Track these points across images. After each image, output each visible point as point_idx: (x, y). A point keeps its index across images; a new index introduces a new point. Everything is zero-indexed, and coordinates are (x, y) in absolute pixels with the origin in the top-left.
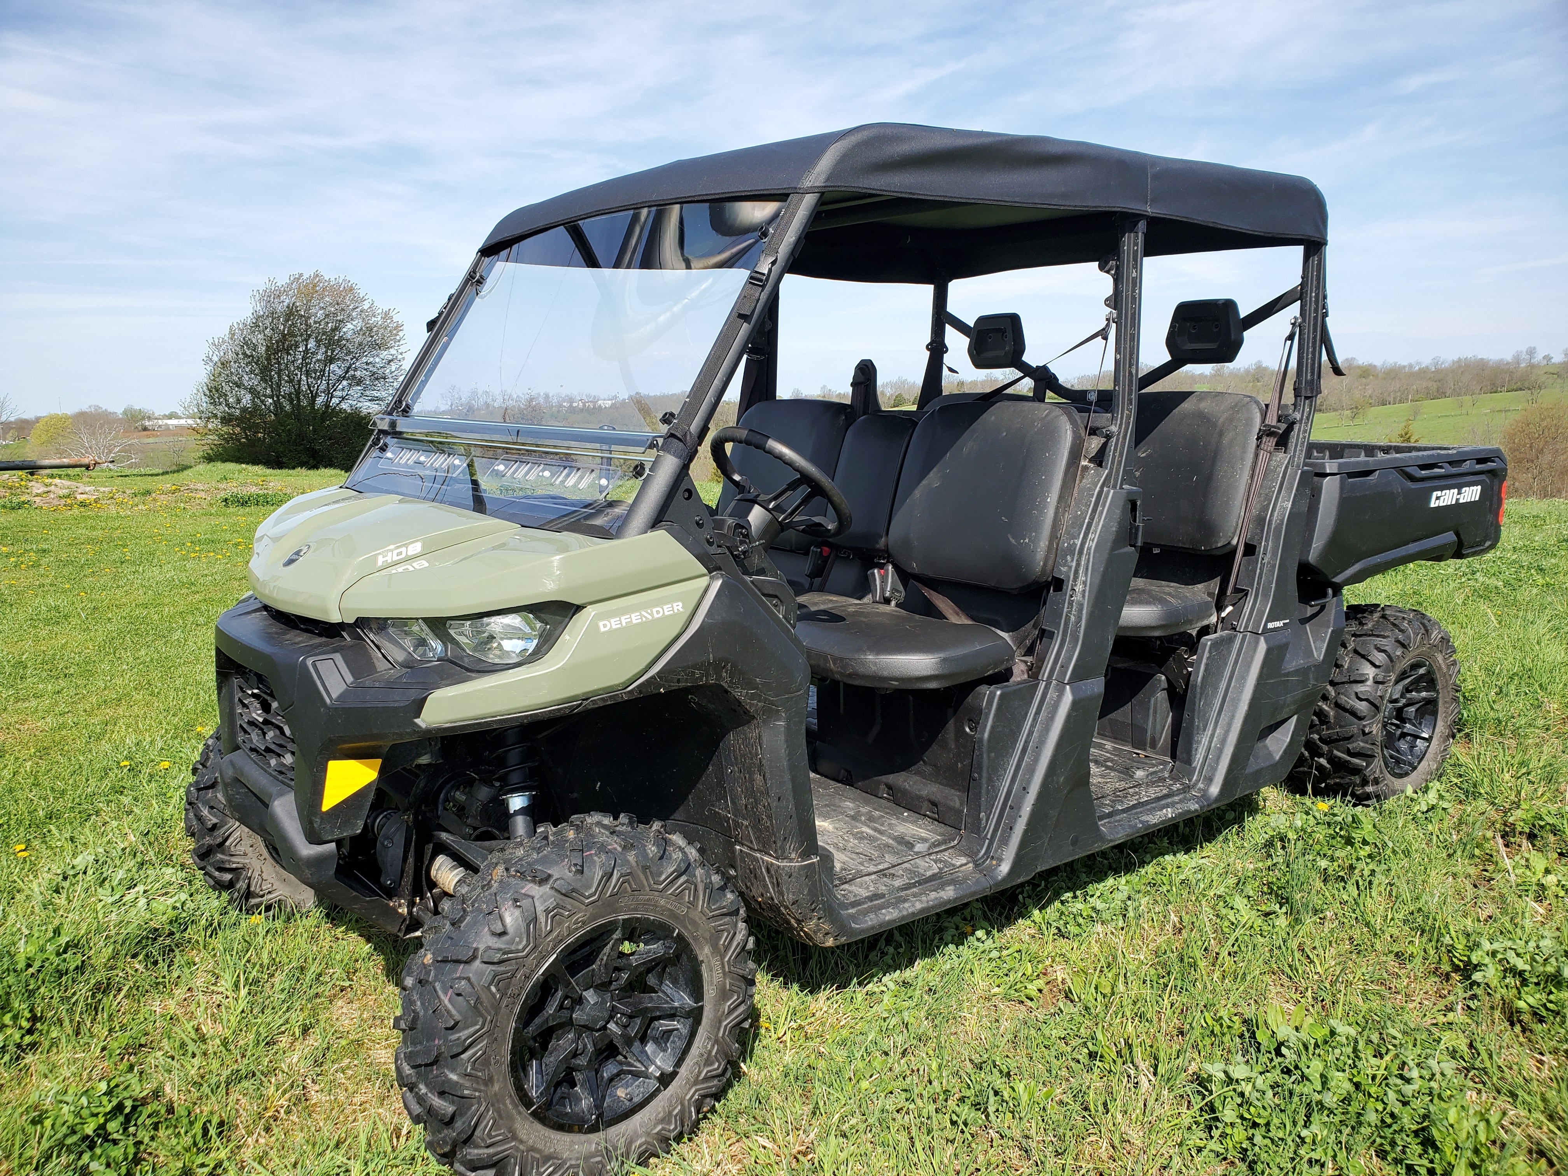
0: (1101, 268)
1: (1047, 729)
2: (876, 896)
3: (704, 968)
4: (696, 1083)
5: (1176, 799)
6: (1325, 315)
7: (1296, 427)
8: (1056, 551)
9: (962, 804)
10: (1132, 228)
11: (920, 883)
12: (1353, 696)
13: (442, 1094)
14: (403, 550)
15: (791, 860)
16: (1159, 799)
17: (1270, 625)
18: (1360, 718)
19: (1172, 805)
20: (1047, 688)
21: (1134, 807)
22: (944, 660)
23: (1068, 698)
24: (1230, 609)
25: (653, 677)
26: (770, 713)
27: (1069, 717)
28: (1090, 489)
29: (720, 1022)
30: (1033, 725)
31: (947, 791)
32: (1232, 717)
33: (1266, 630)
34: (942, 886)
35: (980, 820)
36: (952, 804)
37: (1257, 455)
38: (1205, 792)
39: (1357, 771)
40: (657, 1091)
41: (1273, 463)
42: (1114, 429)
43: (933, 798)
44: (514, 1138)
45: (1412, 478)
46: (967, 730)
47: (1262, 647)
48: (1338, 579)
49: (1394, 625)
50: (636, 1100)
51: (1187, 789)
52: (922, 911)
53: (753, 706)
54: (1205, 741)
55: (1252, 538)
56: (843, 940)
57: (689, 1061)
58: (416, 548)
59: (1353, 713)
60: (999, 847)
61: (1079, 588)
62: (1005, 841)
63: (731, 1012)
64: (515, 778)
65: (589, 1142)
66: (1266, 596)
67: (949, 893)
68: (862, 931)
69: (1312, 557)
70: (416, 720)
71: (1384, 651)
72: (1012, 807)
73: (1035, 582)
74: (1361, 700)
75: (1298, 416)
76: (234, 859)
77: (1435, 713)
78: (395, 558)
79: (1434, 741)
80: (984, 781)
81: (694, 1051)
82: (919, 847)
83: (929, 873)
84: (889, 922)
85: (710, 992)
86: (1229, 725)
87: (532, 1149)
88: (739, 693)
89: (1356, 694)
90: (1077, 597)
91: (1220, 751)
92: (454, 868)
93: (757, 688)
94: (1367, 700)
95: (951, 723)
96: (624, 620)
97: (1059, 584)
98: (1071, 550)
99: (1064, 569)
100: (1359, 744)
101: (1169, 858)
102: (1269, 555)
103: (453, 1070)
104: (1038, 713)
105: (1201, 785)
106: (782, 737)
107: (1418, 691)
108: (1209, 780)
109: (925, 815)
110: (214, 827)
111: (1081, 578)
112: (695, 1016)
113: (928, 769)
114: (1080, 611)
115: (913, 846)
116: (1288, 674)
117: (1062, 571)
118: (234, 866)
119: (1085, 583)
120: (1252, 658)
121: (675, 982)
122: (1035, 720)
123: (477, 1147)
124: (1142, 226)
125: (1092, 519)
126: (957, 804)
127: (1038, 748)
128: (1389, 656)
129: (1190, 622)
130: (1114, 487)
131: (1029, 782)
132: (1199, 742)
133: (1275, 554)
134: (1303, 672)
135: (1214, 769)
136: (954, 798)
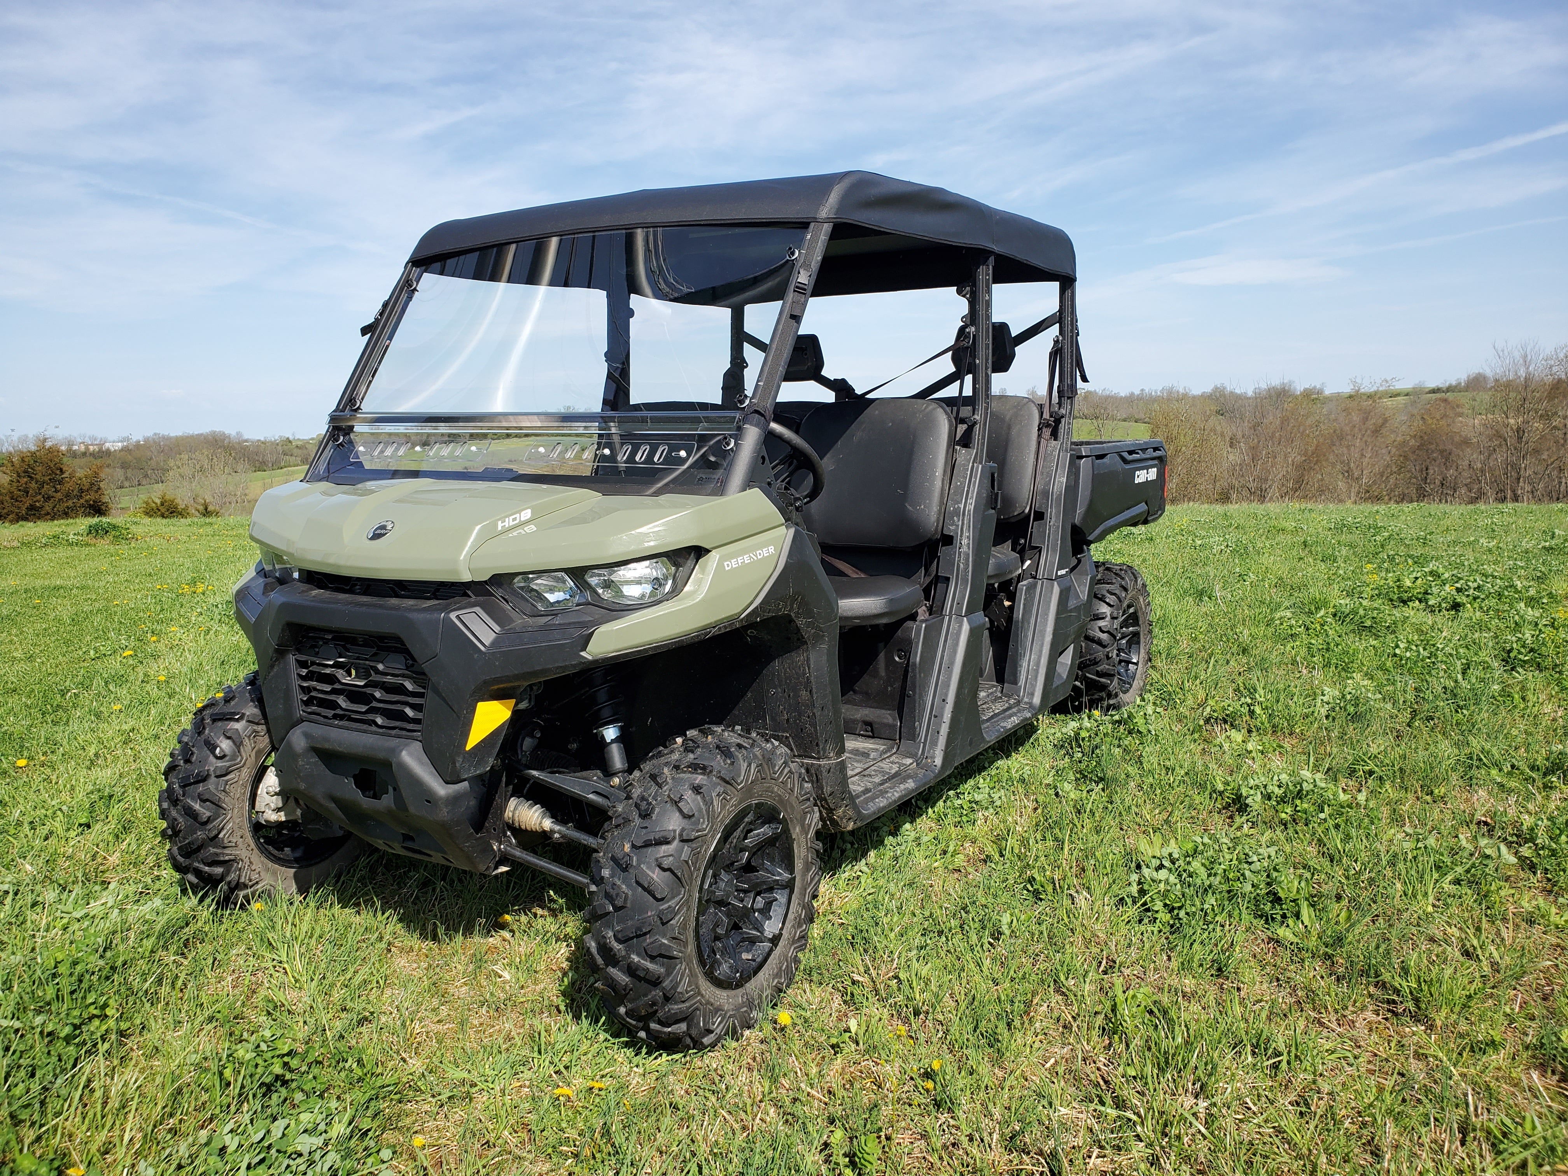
0: (959, 292)
1: (955, 652)
2: (867, 790)
3: (795, 845)
4: (794, 942)
5: (1014, 710)
6: (1078, 334)
7: (1063, 420)
8: (944, 515)
9: (894, 720)
10: (985, 262)
11: (889, 779)
12: (1097, 630)
13: (652, 958)
14: (517, 515)
15: (829, 758)
16: (1005, 711)
17: (1059, 573)
18: (1104, 647)
19: (1014, 714)
20: (950, 621)
21: (992, 717)
22: (891, 601)
23: (966, 627)
24: (1028, 562)
25: (756, 608)
26: (818, 638)
27: (969, 641)
28: (964, 465)
29: (806, 890)
30: (943, 651)
31: (878, 712)
32: (1042, 645)
33: (1057, 577)
34: (904, 780)
35: (915, 728)
36: (885, 721)
37: (1039, 443)
38: (1030, 704)
39: (1104, 687)
40: (771, 951)
41: (1049, 449)
42: (977, 417)
43: (867, 719)
44: (699, 993)
45: (1125, 461)
46: (897, 659)
47: (1056, 589)
48: (1090, 538)
49: (1116, 574)
50: (759, 960)
51: (1018, 702)
52: (900, 798)
53: (807, 633)
54: (1025, 664)
55: (1040, 507)
56: (859, 824)
57: (788, 925)
58: (526, 514)
59: (1099, 642)
60: (930, 748)
61: (965, 541)
62: (934, 743)
63: (812, 880)
64: (606, 713)
65: (736, 996)
66: (1055, 551)
67: (910, 784)
68: (870, 816)
69: (1077, 521)
70: (583, 654)
71: (1114, 594)
72: (937, 717)
73: (930, 540)
74: (1103, 632)
75: (1063, 411)
76: (227, 851)
77: (1138, 643)
78: (512, 523)
79: (1140, 665)
80: (917, 696)
81: (791, 916)
82: (873, 755)
83: (893, 771)
84: (884, 808)
85: (799, 865)
86: (1041, 651)
87: (708, 1003)
88: (801, 622)
89: (1100, 628)
90: (964, 549)
91: (1037, 671)
92: (531, 806)
93: (813, 617)
94: (1108, 632)
95: (882, 656)
96: (740, 560)
97: (948, 540)
98: (956, 512)
99: (952, 528)
100: (1103, 667)
101: (1000, 763)
102: (1053, 519)
103: (664, 936)
104: (945, 641)
105: (1026, 700)
106: (825, 658)
107: (1127, 628)
108: (1032, 694)
109: (859, 735)
110: (209, 820)
111: (966, 534)
112: (789, 886)
113: (857, 697)
114: (967, 560)
115: (869, 755)
116: (1071, 611)
117: (950, 530)
118: (227, 858)
119: (968, 537)
120: (1050, 598)
121: (772, 861)
122: (944, 646)
123: (676, 1003)
124: (992, 259)
125: (969, 487)
126: (890, 720)
127: (950, 668)
128: (1118, 598)
129: (1011, 572)
130: (981, 463)
131: (946, 695)
132: (1021, 666)
133: (1057, 517)
134: (1077, 609)
135: (1034, 686)
136: (887, 717)
